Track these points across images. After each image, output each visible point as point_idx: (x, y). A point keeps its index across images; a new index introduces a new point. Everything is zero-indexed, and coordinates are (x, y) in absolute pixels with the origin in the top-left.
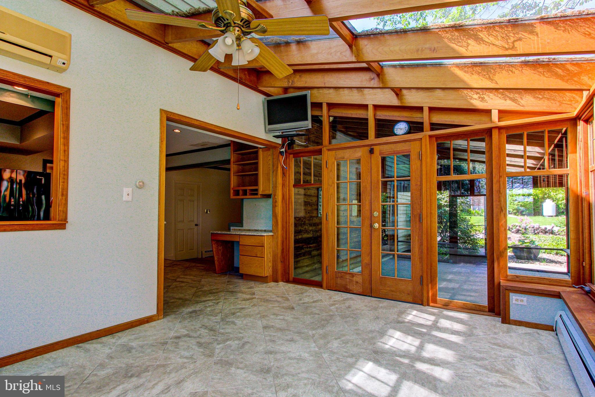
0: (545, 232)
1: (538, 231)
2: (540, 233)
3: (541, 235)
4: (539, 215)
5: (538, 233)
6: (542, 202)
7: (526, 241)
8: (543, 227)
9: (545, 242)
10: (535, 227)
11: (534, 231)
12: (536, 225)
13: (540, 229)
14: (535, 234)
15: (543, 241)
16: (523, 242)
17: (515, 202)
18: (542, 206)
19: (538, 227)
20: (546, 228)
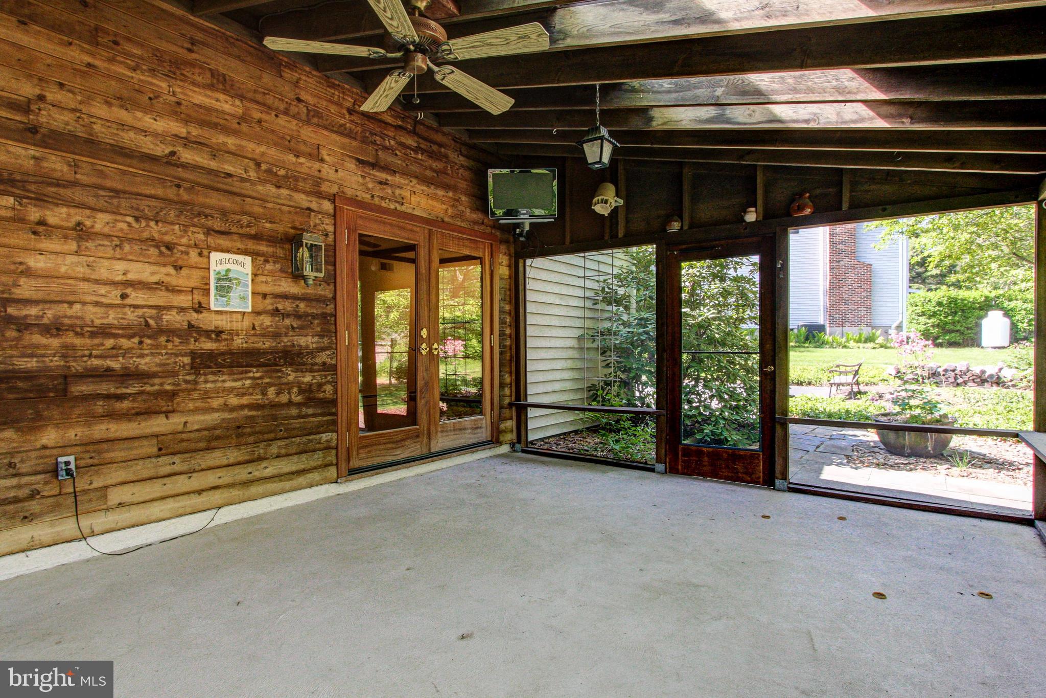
0: (981, 380)
1: (966, 378)
2: (970, 384)
3: (973, 390)
4: (972, 345)
5: (965, 383)
6: (981, 318)
7: (913, 402)
8: (977, 370)
9: (980, 404)
10: (958, 369)
11: (956, 378)
12: (961, 366)
13: (969, 374)
14: (958, 384)
15: (973, 401)
16: (905, 405)
17: (920, 318)
18: (978, 325)
19: (964, 369)
20: (983, 372)
